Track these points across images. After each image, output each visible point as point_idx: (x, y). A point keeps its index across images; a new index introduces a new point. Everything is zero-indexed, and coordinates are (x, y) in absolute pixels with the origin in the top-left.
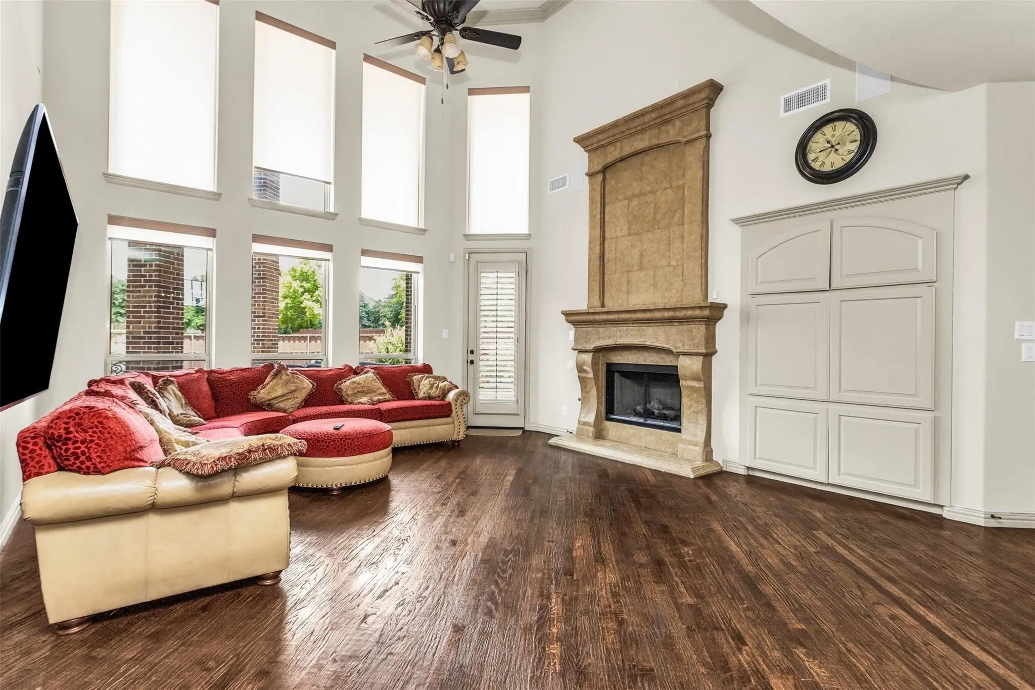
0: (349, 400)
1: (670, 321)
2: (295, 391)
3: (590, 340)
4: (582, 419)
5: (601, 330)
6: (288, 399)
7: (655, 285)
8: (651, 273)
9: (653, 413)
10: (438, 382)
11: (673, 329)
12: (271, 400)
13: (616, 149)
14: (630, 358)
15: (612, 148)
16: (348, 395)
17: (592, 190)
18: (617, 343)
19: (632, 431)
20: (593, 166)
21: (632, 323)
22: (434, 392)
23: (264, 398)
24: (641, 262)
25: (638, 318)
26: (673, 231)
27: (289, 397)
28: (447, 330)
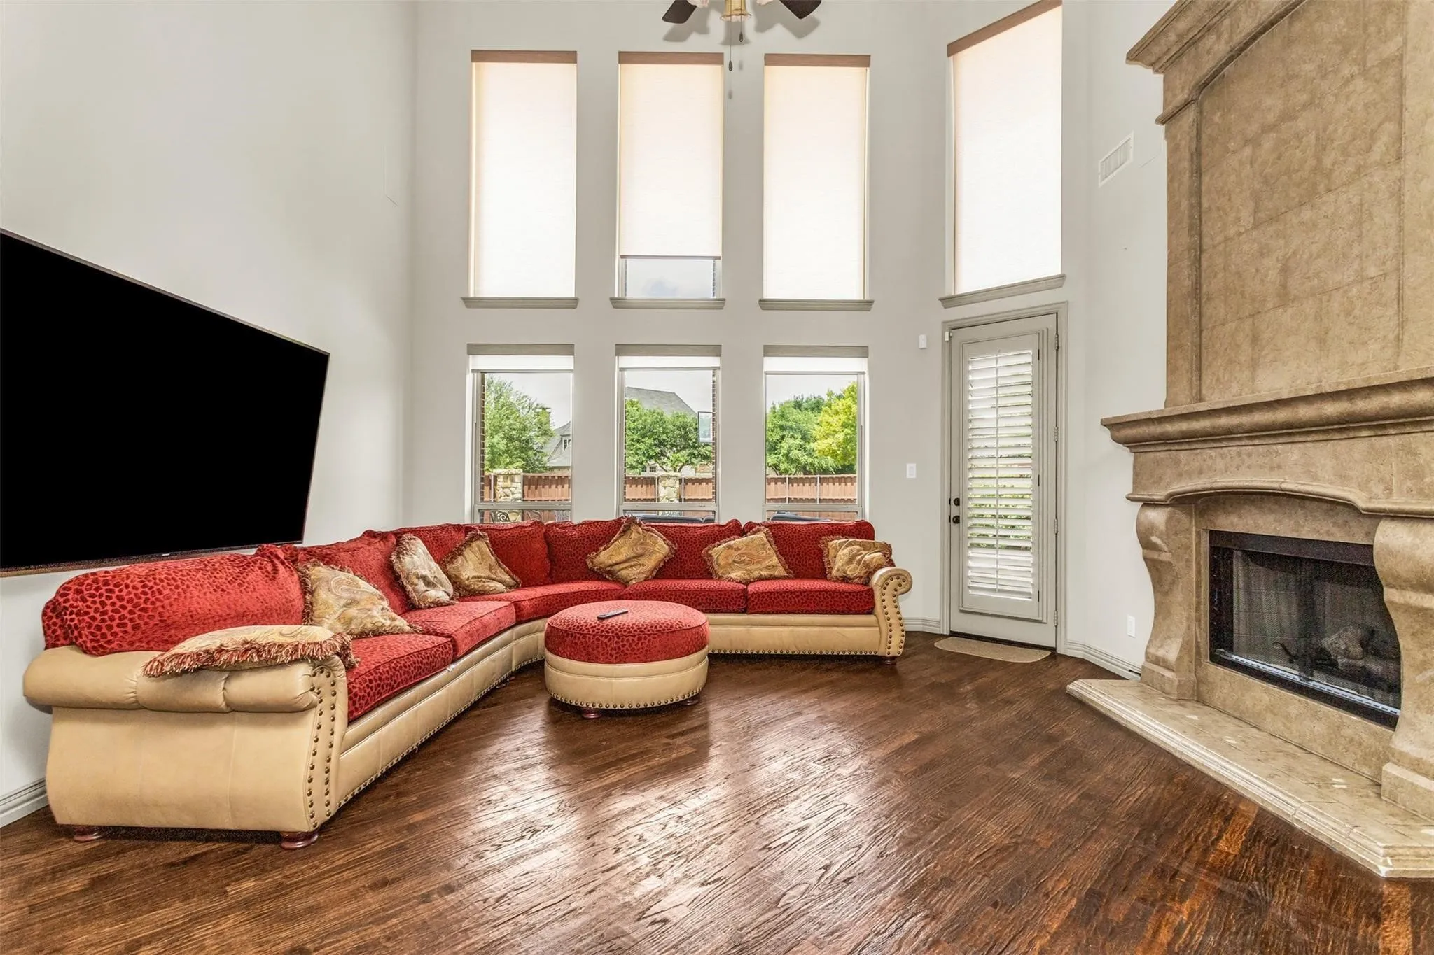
0: (720, 572)
1: (1345, 426)
2: (641, 555)
3: (1161, 478)
4: (1152, 650)
5: (1182, 455)
6: (632, 566)
7: (1322, 341)
8: (1309, 307)
9: (1335, 664)
10: (864, 553)
11: (1357, 448)
12: (612, 565)
13: (1219, 38)
14: (1261, 522)
15: (1212, 38)
16: (718, 564)
17: (1173, 151)
18: (1215, 485)
19: (1266, 698)
20: (1175, 96)
21: (1250, 438)
22: (853, 571)
23: (603, 563)
24: (1284, 286)
25: (1256, 424)
26: (1371, 185)
27: (633, 563)
28: (914, 465)
